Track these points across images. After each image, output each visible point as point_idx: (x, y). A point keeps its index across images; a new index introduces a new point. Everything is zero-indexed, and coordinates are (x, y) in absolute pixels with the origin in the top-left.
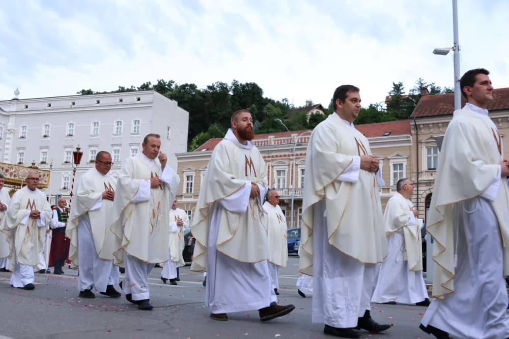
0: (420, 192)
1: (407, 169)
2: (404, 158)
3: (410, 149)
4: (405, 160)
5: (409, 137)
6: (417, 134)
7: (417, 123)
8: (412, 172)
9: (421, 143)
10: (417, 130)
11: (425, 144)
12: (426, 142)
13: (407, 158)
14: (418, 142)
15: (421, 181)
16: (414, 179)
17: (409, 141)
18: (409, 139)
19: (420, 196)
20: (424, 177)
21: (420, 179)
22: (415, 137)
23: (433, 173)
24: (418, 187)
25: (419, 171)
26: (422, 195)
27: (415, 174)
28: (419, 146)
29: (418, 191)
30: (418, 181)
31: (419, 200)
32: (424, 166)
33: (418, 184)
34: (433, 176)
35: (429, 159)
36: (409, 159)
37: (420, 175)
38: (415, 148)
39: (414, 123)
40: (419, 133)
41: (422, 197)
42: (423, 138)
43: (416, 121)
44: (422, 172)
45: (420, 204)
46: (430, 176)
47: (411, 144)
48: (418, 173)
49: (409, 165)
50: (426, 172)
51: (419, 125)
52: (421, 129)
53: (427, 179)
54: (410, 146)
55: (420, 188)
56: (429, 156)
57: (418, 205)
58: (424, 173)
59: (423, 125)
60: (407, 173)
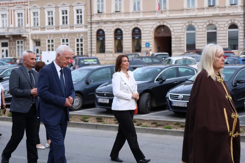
0: (93, 29)
1: (84, 13)
2: (83, 5)
4: (83, 7)
8: (88, 15)
13: (84, 5)
15: (93, 21)
16: (89, 20)
19: (93, 31)
20: (95, 18)
21: (93, 19)
23: (101, 16)
24: (91, 25)
25: (92, 14)
26: (94, 30)
27: (89, 17)
29: (91, 28)
30: (91, 21)
31: (92, 34)
32: (95, 11)
33: (91, 23)
34: (101, 17)
35: (98, 5)
36: (86, 6)
37: (92, 17)
41: (94, 32)
44: (93, 15)
45: (93, 37)
46: (99, 17)
48: (91, 16)
49: (86, 10)
50: (96, 15)
53: (97, 19)
55: (93, 26)
56: (98, 3)
57: (91, 37)
58: (95, 16)
60: (84, 16)
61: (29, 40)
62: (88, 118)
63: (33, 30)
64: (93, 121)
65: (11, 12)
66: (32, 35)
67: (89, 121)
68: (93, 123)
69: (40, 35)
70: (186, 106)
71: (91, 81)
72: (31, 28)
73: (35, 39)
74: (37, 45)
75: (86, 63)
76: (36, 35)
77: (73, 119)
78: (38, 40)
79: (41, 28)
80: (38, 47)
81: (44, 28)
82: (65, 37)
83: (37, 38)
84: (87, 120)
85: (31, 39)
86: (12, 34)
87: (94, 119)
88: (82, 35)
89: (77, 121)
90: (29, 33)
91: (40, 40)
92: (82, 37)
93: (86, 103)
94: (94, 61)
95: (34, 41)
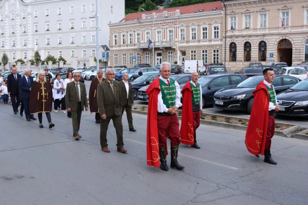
0: (227, 42)
1: (220, 30)
3: (222, 18)
4: (220, 24)
5: (221, 12)
6: (226, 10)
7: (225, 4)
8: (223, 31)
9: (228, 15)
10: (225, 7)
11: (229, 15)
12: (230, 14)
13: (220, 23)
14: (226, 14)
15: (227, 36)
16: (224, 35)
17: (221, 14)
18: (221, 13)
19: (226, 44)
20: (229, 34)
21: (227, 35)
22: (225, 11)
23: (233, 31)
25: (227, 30)
26: (228, 43)
27: (225, 32)
28: (227, 17)
29: (225, 41)
31: (226, 46)
33: (226, 37)
34: (233, 33)
35: (232, 23)
36: (221, 24)
37: (227, 32)
38: (225, 18)
39: (223, 4)
40: (227, 9)
41: (228, 44)
42: (228, 12)
43: (224, 2)
44: (228, 31)
45: (227, 48)
47: (222, 16)
48: (226, 31)
49: (222, 27)
50: (230, 31)
51: (226, 5)
52: (227, 7)
54: (222, 17)
55: (227, 40)
57: (225, 49)
59: (229, 4)
60: (220, 32)
61: (177, 51)
62: (205, 116)
63: (180, 43)
64: (209, 119)
65: (165, 29)
66: (180, 47)
67: (205, 119)
68: (208, 120)
69: (186, 47)
70: (284, 110)
71: (212, 87)
72: (179, 42)
73: (181, 50)
74: (183, 55)
75: (215, 71)
76: (182, 47)
78: (184, 51)
79: (186, 42)
80: (184, 57)
81: (189, 42)
82: (204, 49)
83: (183, 50)
84: (204, 117)
85: (179, 50)
86: (165, 46)
87: (210, 117)
88: (217, 48)
90: (177, 45)
91: (185, 51)
92: (218, 49)
93: (207, 104)
94: (222, 69)
95: (181, 52)
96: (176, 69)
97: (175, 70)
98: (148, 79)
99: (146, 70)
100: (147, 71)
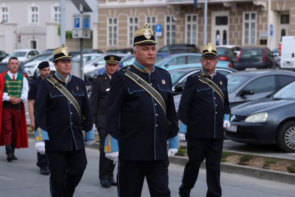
61: (267, 12)
66: (274, 3)
69: (290, 2)
73: (278, 9)
74: (282, 22)
76: (281, 2)
77: (274, 167)
78: (285, 11)
80: (285, 26)
83: (284, 8)
85: (272, 9)
89: (279, 169)
91: (288, 11)
95: (277, 14)
96: (261, 58)
97: (258, 60)
98: (180, 82)
99: (184, 59)
100: (187, 63)
